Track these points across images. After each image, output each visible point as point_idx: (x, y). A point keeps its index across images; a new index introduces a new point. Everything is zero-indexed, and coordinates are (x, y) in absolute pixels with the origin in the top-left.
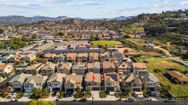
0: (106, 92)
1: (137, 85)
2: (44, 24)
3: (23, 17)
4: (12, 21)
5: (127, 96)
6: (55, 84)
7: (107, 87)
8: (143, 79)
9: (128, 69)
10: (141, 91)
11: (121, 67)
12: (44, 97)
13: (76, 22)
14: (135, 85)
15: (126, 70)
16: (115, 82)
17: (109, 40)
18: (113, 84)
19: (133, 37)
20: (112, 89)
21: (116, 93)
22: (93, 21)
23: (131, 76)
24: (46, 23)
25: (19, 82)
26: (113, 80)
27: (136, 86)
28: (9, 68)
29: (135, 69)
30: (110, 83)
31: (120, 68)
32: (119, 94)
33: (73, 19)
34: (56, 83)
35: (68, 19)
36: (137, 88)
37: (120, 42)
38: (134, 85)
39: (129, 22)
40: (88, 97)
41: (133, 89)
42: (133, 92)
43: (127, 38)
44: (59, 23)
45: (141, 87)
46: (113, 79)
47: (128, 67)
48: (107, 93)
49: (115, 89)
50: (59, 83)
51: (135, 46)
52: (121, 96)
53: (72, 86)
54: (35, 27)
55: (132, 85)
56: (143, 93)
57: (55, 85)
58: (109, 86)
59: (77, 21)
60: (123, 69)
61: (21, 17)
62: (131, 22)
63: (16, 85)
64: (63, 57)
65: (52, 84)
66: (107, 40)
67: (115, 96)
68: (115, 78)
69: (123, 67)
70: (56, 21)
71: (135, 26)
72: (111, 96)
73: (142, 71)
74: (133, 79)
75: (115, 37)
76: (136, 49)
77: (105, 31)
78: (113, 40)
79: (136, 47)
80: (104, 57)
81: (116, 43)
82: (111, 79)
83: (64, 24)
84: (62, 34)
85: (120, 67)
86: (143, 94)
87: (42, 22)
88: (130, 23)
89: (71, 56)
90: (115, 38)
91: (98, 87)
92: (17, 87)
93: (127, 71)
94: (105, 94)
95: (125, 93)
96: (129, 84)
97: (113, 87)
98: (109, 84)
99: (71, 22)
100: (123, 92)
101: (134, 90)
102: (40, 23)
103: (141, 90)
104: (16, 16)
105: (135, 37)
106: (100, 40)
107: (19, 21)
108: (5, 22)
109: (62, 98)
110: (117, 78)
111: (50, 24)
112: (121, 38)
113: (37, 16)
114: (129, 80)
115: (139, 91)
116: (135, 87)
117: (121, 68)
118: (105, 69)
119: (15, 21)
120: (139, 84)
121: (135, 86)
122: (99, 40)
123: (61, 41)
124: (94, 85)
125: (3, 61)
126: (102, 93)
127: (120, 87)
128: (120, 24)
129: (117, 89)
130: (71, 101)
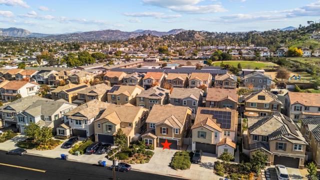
0: (191, 154)
1: (289, 147)
2: (146, 40)
3: (119, 31)
4: (103, 38)
5: (253, 174)
6: (77, 120)
7: (197, 143)
8: (315, 132)
9: (272, 108)
10: (301, 168)
11: (254, 99)
12: (43, 146)
13: (198, 36)
14: (281, 146)
15: (268, 109)
16: (220, 130)
17: (250, 60)
18: (213, 135)
19: (306, 54)
20: (211, 150)
21: (221, 161)
22: (230, 34)
23: (272, 120)
24: (149, 39)
25: (13, 110)
26: (217, 127)
27: (285, 150)
28: (31, 89)
29: (293, 107)
30: (205, 133)
31: (252, 104)
32: (226, 166)
33: (193, 31)
34: (78, 118)
35: (185, 32)
36: (290, 155)
37: (275, 63)
38: (277, 143)
39: (302, 32)
40: (139, 162)
41: (276, 156)
42: (274, 167)
43: (293, 56)
44: (169, 39)
45: (301, 155)
46: (217, 123)
47: (274, 101)
48: (194, 158)
49: (220, 151)
50: (84, 118)
51: (308, 69)
52: (232, 172)
53: (110, 129)
54: (130, 44)
55: (273, 145)
56: (308, 174)
57: (77, 123)
58: (202, 140)
59: (200, 34)
60: (260, 106)
61: (116, 31)
62: (306, 31)
63: (8, 116)
64: (138, 78)
65: (70, 121)
66: (245, 60)
67: (215, 169)
68: (224, 121)
69: (260, 101)
70: (165, 36)
71: (314, 37)
72: (203, 169)
73: (315, 114)
74: (278, 128)
75: (265, 54)
76: (309, 75)
77: (248, 48)
78: (259, 60)
79: (310, 70)
80: (224, 82)
81: (263, 64)
82: (212, 123)
83: (178, 39)
84: (164, 50)
85: (250, 101)
86: (308, 176)
87: (143, 36)
88: (304, 33)
89: (152, 78)
90: (264, 56)
91: (173, 138)
92: (9, 120)
93: (270, 111)
94: (188, 161)
95: (248, 166)
96: (265, 141)
97: (215, 145)
98: (203, 135)
99: (190, 37)
100: (240, 163)
101: (278, 160)
102: (139, 38)
103: (301, 164)
104: (109, 31)
105: (312, 56)
106: (231, 60)
107: (113, 37)
108: (93, 39)
109: (77, 155)
110: (230, 122)
111: (155, 40)
112: (277, 56)
113: (138, 30)
114: (265, 129)
115: (297, 166)
116: (280, 153)
117: (255, 104)
118: (210, 102)
119: (108, 38)
120: (296, 145)
121: (281, 148)
122: (228, 60)
123: (155, 60)
124: (164, 132)
125: (39, 80)
126: (180, 155)
127: (234, 145)
128: (283, 36)
129: (226, 150)
130: (94, 165)
